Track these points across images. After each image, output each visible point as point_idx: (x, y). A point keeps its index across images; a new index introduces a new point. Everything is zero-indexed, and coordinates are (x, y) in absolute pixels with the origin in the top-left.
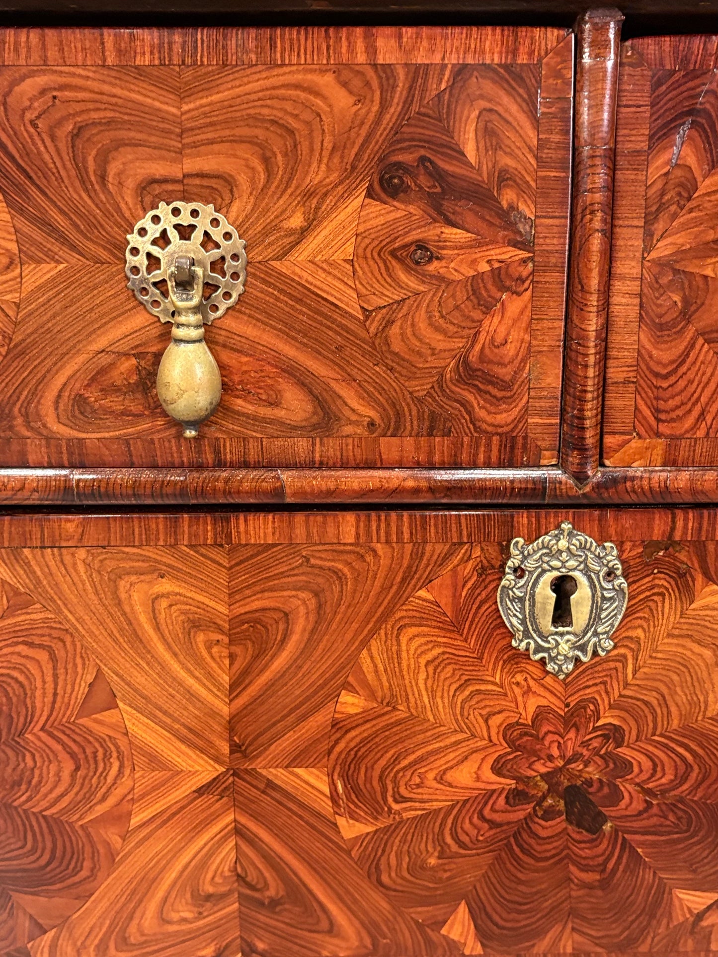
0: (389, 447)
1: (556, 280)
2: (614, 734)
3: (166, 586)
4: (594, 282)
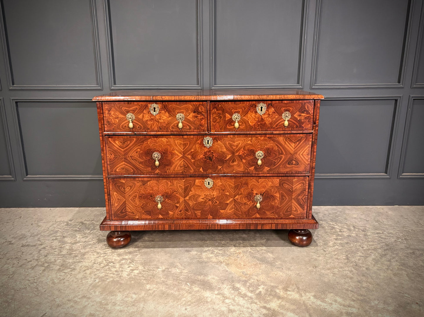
0: (195, 131)
1: (206, 119)
2: (213, 153)
3: (178, 141)
4: (209, 119)
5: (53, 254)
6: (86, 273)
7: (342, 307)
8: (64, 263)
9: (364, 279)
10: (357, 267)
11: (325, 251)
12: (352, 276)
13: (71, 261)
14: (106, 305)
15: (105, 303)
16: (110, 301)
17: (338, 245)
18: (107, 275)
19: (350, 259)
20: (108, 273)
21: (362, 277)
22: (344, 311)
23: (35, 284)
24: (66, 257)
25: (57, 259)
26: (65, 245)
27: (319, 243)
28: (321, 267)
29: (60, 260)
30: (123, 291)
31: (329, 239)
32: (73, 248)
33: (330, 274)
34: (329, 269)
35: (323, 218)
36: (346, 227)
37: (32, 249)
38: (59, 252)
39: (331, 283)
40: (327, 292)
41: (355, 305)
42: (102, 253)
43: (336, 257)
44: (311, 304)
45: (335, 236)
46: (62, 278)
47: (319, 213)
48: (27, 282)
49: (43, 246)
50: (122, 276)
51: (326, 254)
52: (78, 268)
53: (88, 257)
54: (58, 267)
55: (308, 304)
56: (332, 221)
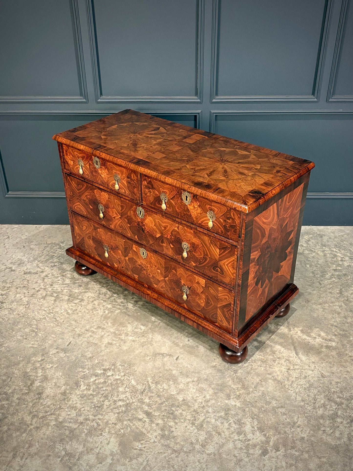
5: (58, 284)
6: (94, 304)
7: (323, 341)
8: (71, 293)
9: (351, 315)
10: (347, 302)
11: (320, 284)
12: (340, 311)
13: (77, 291)
14: (119, 335)
15: (119, 333)
16: (123, 332)
17: (335, 276)
18: (114, 306)
19: (343, 293)
20: (115, 304)
21: (349, 313)
22: (325, 344)
23: (52, 314)
24: (71, 287)
25: (63, 288)
26: (66, 273)
27: (317, 275)
28: (313, 301)
29: (67, 289)
30: (132, 322)
31: (328, 270)
32: (75, 276)
33: (320, 309)
34: (320, 304)
35: (327, 243)
36: (348, 254)
37: (35, 277)
38: (63, 281)
39: (319, 319)
40: (314, 327)
41: (336, 340)
42: (104, 282)
43: (330, 291)
44: (297, 338)
45: (335, 266)
46: (74, 309)
47: (325, 235)
48: (44, 312)
49: (44, 274)
50: (129, 308)
51: (321, 288)
52: (85, 298)
53: (92, 288)
54: (67, 298)
55: (295, 338)
56: (336, 246)
